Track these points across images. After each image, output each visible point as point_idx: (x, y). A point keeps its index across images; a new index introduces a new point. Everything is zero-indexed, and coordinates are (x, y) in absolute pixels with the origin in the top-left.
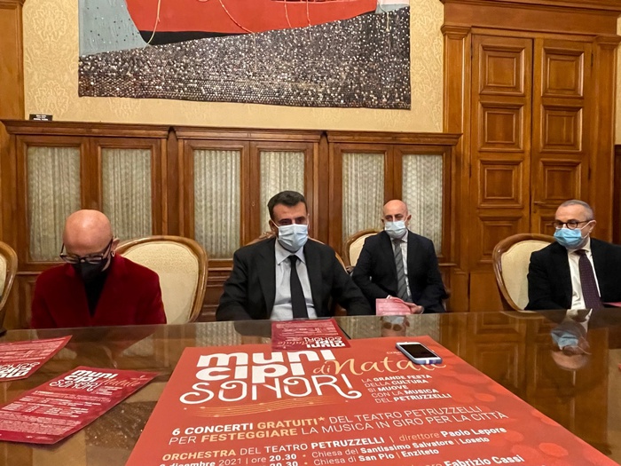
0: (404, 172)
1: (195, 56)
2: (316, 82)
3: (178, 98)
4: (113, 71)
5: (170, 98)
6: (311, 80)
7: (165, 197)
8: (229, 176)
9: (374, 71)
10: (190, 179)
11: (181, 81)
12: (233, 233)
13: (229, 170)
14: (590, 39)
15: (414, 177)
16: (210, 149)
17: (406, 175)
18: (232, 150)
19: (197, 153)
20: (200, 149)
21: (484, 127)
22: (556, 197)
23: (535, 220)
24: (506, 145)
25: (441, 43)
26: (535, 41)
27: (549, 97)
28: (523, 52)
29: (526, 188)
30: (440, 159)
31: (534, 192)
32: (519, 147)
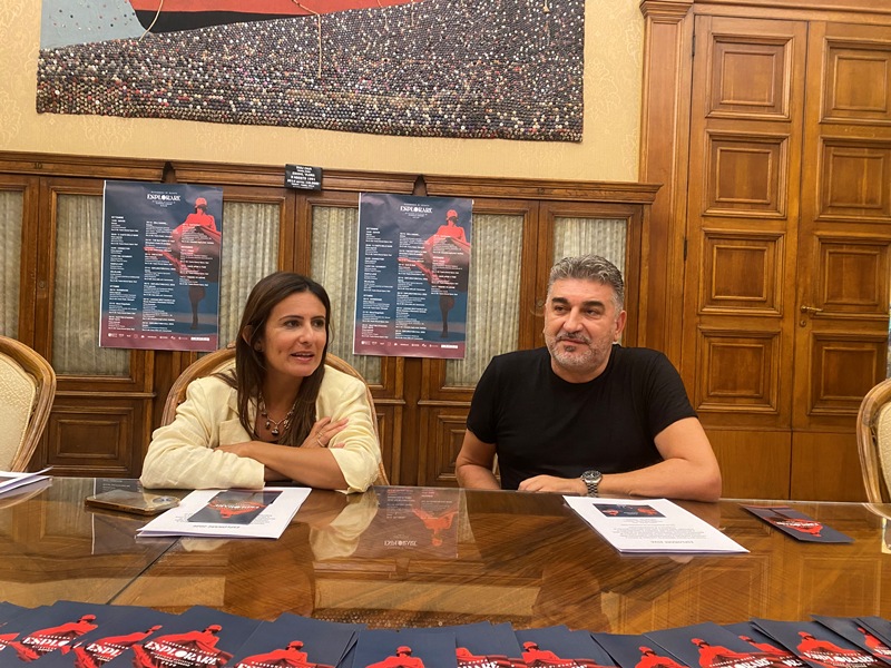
1: (222, 50)
4: (91, 73)
6: (412, 93)
8: (260, 245)
9: (521, 78)
11: (197, 90)
13: (261, 236)
18: (266, 203)
21: (713, 173)
22: (845, 300)
23: (804, 338)
24: (754, 206)
25: (641, 30)
26: (812, 26)
27: (834, 124)
28: (789, 46)
29: (789, 283)
30: (621, 227)
31: (801, 290)
32: (777, 210)
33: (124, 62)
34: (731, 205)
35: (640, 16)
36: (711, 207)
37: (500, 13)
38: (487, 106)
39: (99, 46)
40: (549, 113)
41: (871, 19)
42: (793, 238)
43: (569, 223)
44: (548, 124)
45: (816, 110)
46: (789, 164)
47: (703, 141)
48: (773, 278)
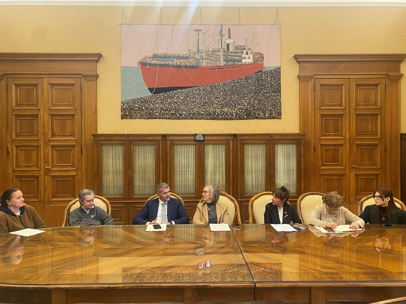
0: (276, 153)
1: (174, 98)
2: (232, 108)
3: (166, 119)
4: (136, 107)
5: (162, 118)
6: (230, 107)
7: (161, 167)
8: (190, 156)
9: (262, 101)
10: (172, 158)
11: (167, 110)
12: (192, 183)
13: (190, 154)
14: (384, 76)
15: (282, 156)
16: (181, 145)
17: (277, 155)
18: (191, 144)
19: (176, 146)
20: (177, 145)
21: (322, 126)
22: (365, 163)
23: (352, 176)
24: (335, 135)
25: (298, 84)
26: (351, 80)
27: (359, 109)
28: (344, 86)
29: (347, 158)
30: (295, 146)
31: (351, 160)
32: (342, 136)
33: (146, 103)
34: (328, 135)
35: (298, 80)
36: (322, 136)
37: (255, 82)
38: (252, 110)
39: (138, 99)
40: (271, 111)
41: (369, 77)
42: (348, 144)
43: (279, 146)
44: (271, 114)
45: (353, 105)
46: (345, 122)
47: (318, 117)
48: (342, 157)
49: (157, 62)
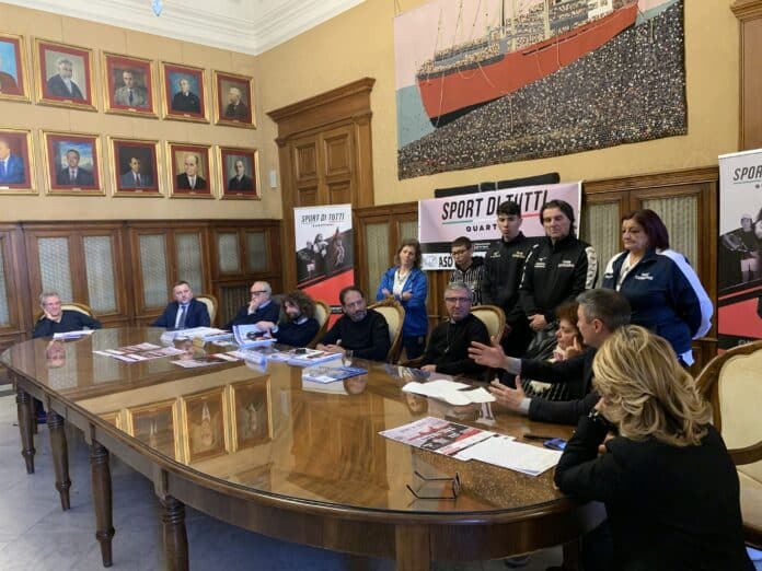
1: (465, 129)
2: (568, 128)
3: (456, 169)
4: (416, 156)
5: (450, 170)
6: (564, 127)
9: (636, 97)
11: (457, 154)
30: (695, 201)
33: (428, 147)
38: (613, 124)
39: (418, 142)
40: (658, 118)
44: (658, 126)
49: (442, 68)
